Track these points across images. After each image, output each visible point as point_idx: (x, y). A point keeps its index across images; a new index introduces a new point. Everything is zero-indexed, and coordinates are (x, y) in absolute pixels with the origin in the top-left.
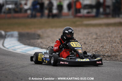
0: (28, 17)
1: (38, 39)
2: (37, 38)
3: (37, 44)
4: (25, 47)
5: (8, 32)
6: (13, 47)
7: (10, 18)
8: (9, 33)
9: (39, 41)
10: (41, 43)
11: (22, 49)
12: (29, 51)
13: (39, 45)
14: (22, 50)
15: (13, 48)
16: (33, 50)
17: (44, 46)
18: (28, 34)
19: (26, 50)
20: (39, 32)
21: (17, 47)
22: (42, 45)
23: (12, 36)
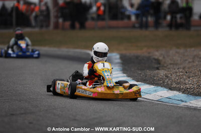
0: (134, 27)
1: (158, 69)
2: (156, 66)
3: (159, 80)
7: (102, 28)
9: (162, 73)
10: (167, 77)
13: (164, 82)
17: (174, 85)
18: (137, 57)
22: (169, 82)
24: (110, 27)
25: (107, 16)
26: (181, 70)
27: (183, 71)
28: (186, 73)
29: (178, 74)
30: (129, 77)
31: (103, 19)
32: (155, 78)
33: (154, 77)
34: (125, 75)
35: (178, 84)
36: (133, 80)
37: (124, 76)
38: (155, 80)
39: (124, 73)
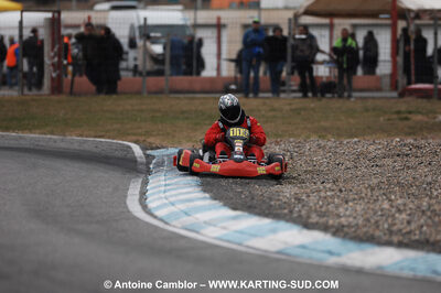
3: (281, 208)
4: (235, 218)
9: (287, 191)
10: (299, 200)
11: (224, 228)
13: (291, 212)
14: (224, 232)
15: (186, 220)
17: (314, 219)
22: (303, 212)
25: (167, 68)
26: (328, 186)
27: (335, 187)
28: (341, 191)
29: (322, 194)
30: (215, 199)
31: (160, 73)
32: (273, 203)
33: (271, 199)
34: (207, 195)
35: (322, 215)
36: (225, 205)
37: (205, 198)
38: (271, 206)
39: (205, 191)
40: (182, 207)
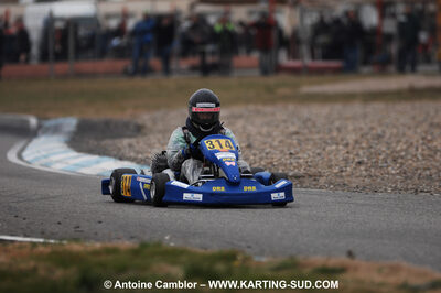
0: (125, 72)
5: (47, 119)
6: (45, 157)
7: (65, 76)
8: (48, 123)
12: (83, 166)
16: (98, 162)
18: (107, 124)
19: (76, 165)
20: (145, 118)
21: (54, 158)
23: (56, 130)
24: (79, 75)
40: (44, 153)
